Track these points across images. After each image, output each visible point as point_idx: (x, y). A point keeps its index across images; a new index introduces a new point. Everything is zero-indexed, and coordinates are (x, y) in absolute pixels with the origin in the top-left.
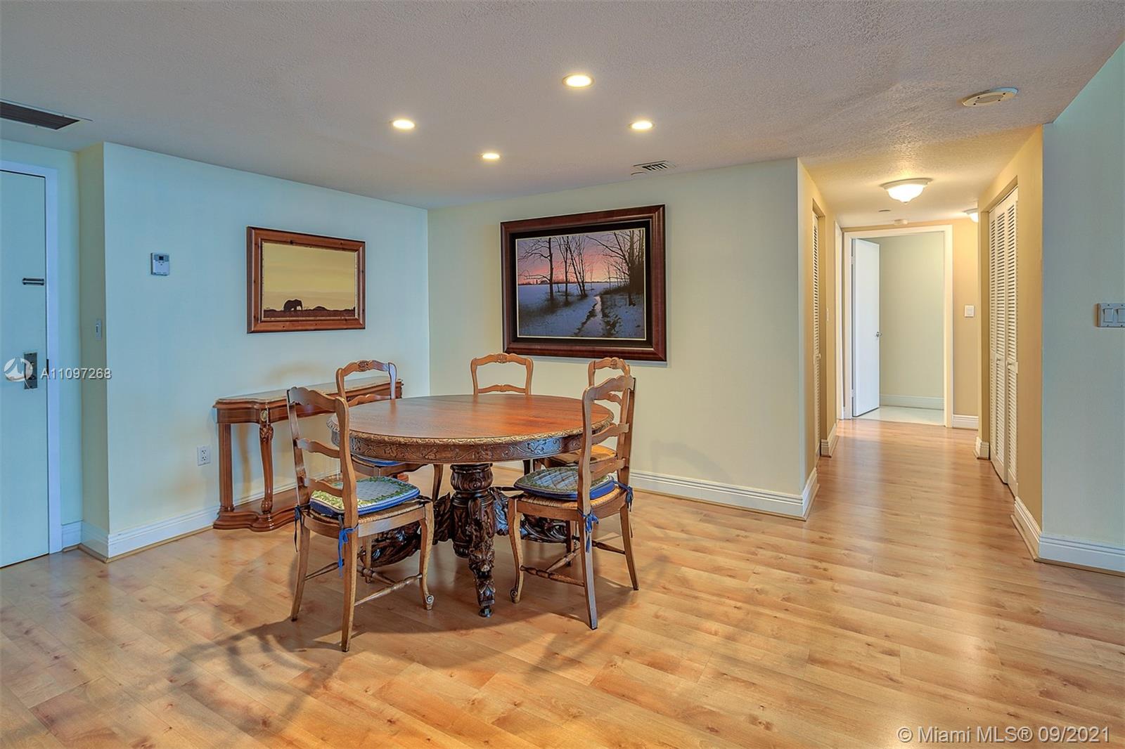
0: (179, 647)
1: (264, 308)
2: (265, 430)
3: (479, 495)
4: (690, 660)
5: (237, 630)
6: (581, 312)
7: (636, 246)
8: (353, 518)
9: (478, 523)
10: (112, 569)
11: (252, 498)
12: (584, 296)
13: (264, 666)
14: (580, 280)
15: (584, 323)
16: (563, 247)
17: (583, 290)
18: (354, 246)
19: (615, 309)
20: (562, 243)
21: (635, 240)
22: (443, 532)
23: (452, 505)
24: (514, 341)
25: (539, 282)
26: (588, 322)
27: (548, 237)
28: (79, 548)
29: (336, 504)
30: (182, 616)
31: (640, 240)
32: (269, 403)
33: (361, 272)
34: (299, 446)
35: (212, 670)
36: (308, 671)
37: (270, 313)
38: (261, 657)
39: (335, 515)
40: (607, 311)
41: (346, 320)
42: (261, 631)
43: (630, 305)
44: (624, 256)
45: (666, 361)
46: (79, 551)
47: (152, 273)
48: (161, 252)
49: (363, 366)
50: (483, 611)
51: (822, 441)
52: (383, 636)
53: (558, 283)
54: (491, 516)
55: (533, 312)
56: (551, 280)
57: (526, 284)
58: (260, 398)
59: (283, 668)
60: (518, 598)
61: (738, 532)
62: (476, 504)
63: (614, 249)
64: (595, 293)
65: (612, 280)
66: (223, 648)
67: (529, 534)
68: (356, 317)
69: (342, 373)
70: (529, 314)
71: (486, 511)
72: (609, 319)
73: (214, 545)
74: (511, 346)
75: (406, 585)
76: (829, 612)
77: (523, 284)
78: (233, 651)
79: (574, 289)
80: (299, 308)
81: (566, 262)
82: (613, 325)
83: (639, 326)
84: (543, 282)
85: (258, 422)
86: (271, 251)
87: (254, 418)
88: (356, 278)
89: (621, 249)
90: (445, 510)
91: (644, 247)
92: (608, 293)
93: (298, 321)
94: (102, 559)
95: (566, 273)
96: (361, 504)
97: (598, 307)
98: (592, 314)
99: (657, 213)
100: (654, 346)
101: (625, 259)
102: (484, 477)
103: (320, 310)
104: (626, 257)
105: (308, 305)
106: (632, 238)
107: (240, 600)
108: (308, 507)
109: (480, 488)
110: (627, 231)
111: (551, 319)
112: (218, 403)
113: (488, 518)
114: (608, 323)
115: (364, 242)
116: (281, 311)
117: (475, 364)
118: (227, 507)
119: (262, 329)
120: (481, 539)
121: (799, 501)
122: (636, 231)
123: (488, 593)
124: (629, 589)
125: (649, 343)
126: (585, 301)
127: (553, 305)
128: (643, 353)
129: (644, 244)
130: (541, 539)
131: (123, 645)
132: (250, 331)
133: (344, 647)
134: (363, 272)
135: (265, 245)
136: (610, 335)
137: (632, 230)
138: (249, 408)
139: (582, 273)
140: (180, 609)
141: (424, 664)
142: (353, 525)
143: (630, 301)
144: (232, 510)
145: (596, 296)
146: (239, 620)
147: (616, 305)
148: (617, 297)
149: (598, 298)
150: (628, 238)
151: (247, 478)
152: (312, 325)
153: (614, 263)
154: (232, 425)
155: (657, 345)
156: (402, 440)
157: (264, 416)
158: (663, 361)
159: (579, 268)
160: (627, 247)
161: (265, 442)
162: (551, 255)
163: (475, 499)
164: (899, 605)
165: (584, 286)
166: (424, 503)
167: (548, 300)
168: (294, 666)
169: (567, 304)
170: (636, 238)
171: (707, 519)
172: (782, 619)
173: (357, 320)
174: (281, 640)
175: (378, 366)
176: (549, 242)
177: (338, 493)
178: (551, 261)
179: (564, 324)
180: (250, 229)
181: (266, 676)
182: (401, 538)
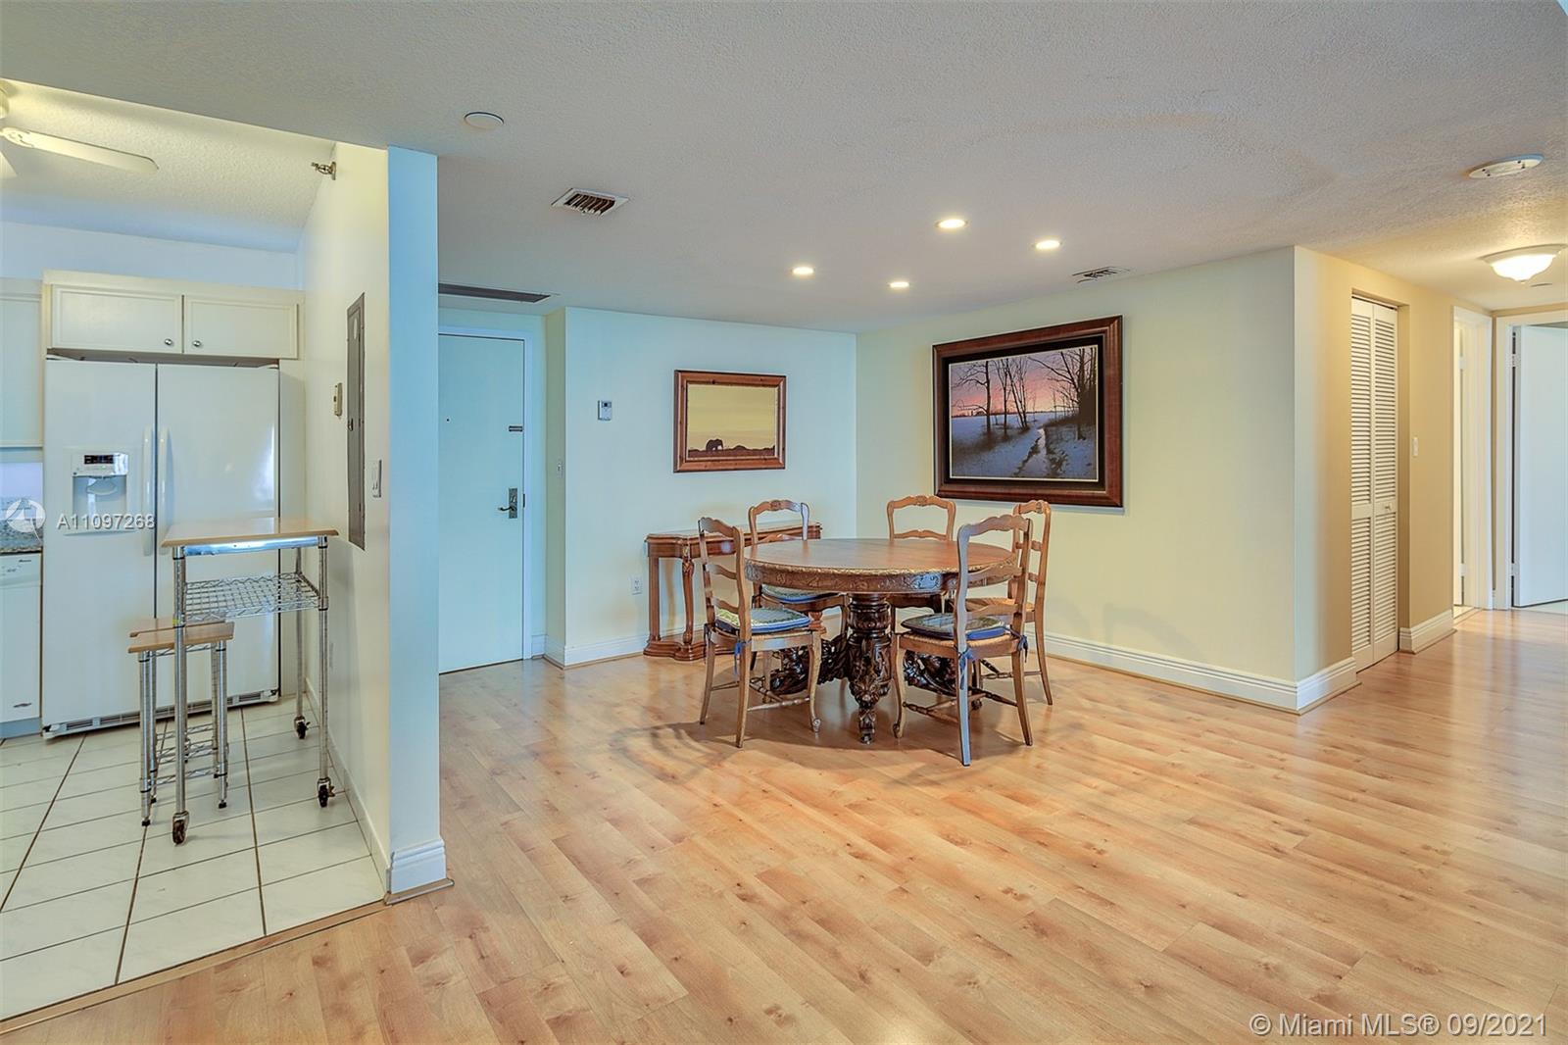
0: (616, 728)
1: (689, 448)
2: (687, 565)
3: (875, 635)
4: (1052, 800)
5: (659, 723)
6: (1020, 448)
7: (1087, 367)
8: (747, 635)
9: (868, 661)
10: (567, 674)
11: (676, 632)
12: (1025, 428)
13: (676, 747)
14: (1021, 410)
15: (1026, 461)
16: (1001, 371)
17: (1024, 422)
18: (775, 381)
19: (1061, 444)
20: (1001, 366)
21: (1086, 360)
22: (838, 669)
23: (847, 644)
24: (945, 483)
25: (975, 413)
26: (1030, 461)
27: (985, 361)
28: (543, 657)
29: (733, 620)
30: (618, 709)
31: (1092, 359)
32: (691, 539)
33: (782, 408)
34: (707, 570)
35: (640, 744)
36: (709, 754)
37: (694, 452)
38: (676, 742)
39: (733, 631)
40: (1052, 446)
41: (765, 459)
42: (676, 727)
43: (1079, 439)
44: (1072, 380)
45: (1122, 506)
46: (543, 660)
47: (599, 418)
48: (606, 399)
49: (775, 506)
50: (863, 738)
51: (1401, 629)
52: (772, 743)
53: (995, 414)
54: (886, 659)
55: (969, 449)
56: (988, 411)
57: (960, 416)
58: (683, 535)
59: (690, 750)
60: (900, 734)
61: (1190, 714)
62: (868, 644)
63: (1060, 372)
64: (1038, 426)
65: (1058, 409)
66: (648, 732)
67: (929, 683)
68: (776, 456)
69: (754, 512)
70: (964, 451)
71: (880, 653)
72: (1054, 456)
73: (643, 666)
74: (943, 488)
75: (794, 704)
76: (1250, 792)
77: (957, 416)
78: (655, 736)
79: (1014, 421)
80: (720, 448)
81: (1005, 389)
82: (1060, 464)
83: (1089, 465)
84: (978, 414)
85: (681, 557)
86: (694, 391)
87: (678, 553)
88: (776, 415)
89: (1069, 372)
90: (841, 646)
91: (1097, 368)
92: (1053, 425)
93: (719, 461)
94: (561, 667)
95: (1005, 401)
96: (755, 624)
97: (1042, 442)
98: (1035, 450)
99: (1112, 326)
100: (1107, 488)
101: (1074, 384)
102: (879, 618)
103: (740, 448)
104: (1076, 381)
105: (729, 444)
106: (1082, 358)
107: (663, 706)
108: (713, 625)
109: (874, 628)
110: (1077, 349)
111: (987, 456)
112: (649, 538)
113: (883, 660)
114: (1053, 461)
115: (785, 377)
116: (703, 451)
117: (892, 506)
118: (655, 636)
119: (687, 468)
120: (867, 672)
121: (1293, 690)
122: (1087, 349)
123: (867, 721)
124: (1022, 744)
125: (1101, 484)
126: (1027, 435)
127: (990, 440)
128: (1093, 497)
129: (1097, 365)
130: (941, 690)
131: (578, 721)
132: (677, 471)
133: (737, 745)
134: (784, 408)
135: (690, 386)
136: (1056, 475)
137: (1081, 348)
138: (672, 544)
139: (1022, 401)
140: (617, 705)
141: (800, 764)
142: (747, 640)
143: (1079, 434)
144: (659, 639)
145: (1039, 428)
146: (660, 718)
147: (1062, 439)
148: (1064, 429)
149: (1042, 431)
150: (1078, 358)
151: (672, 613)
152: (731, 464)
153: (1061, 389)
154: (660, 559)
155: (1111, 486)
156: (789, 568)
157: (686, 551)
158: (1117, 506)
159: (1019, 395)
160: (1077, 369)
161: (687, 576)
162: (988, 382)
163: (868, 639)
164: (1354, 800)
165: (1025, 417)
166: (812, 631)
167: (984, 434)
168: (698, 750)
169: (1006, 438)
170: (1087, 358)
171: (1161, 699)
172: (1183, 789)
173: (777, 459)
174: (690, 734)
175: (789, 505)
176: (987, 367)
177: (735, 610)
178: (988, 388)
179: (1003, 462)
180: (677, 372)
181: (676, 752)
182: (799, 670)
